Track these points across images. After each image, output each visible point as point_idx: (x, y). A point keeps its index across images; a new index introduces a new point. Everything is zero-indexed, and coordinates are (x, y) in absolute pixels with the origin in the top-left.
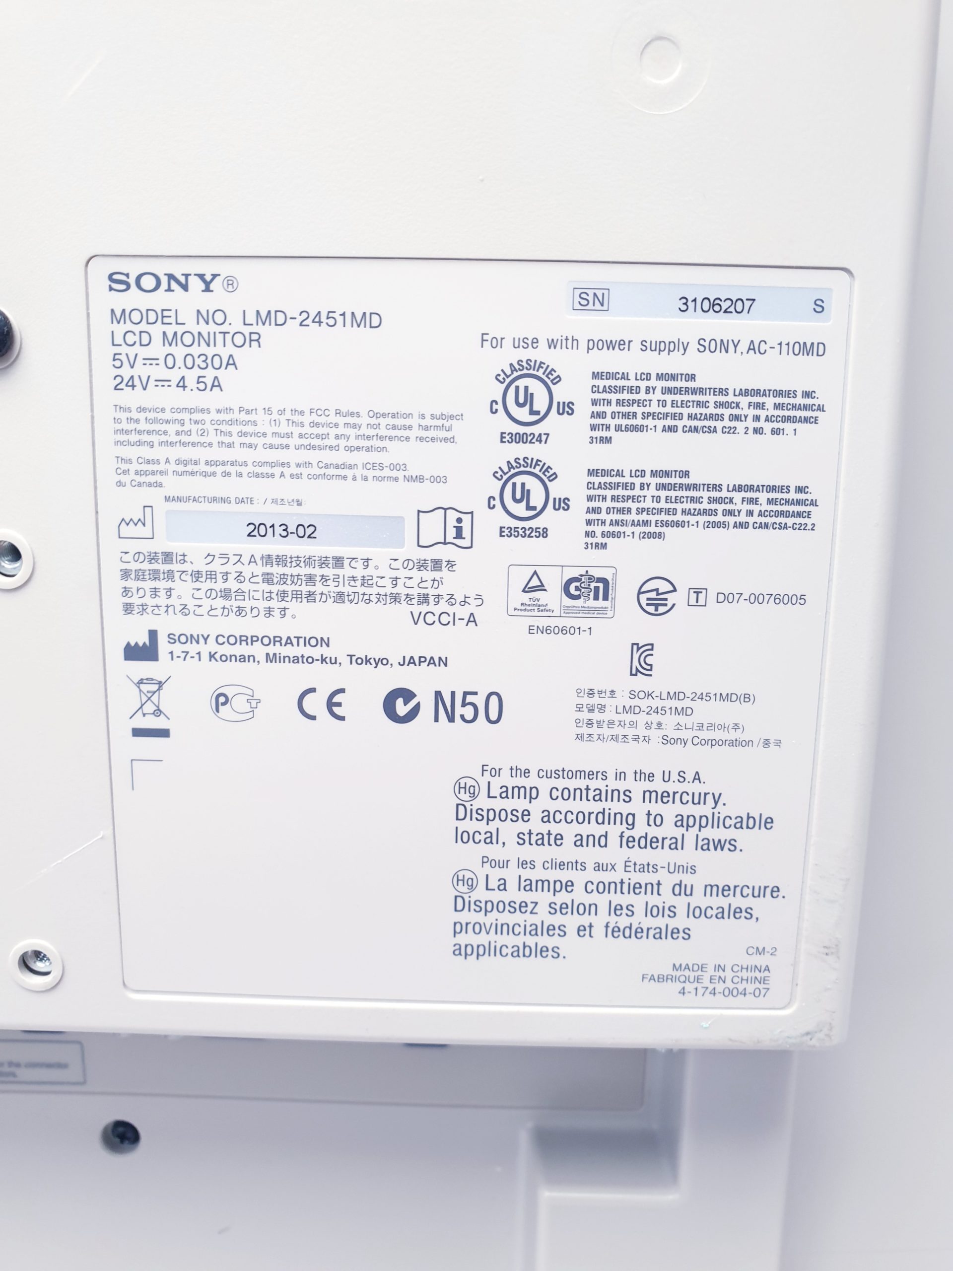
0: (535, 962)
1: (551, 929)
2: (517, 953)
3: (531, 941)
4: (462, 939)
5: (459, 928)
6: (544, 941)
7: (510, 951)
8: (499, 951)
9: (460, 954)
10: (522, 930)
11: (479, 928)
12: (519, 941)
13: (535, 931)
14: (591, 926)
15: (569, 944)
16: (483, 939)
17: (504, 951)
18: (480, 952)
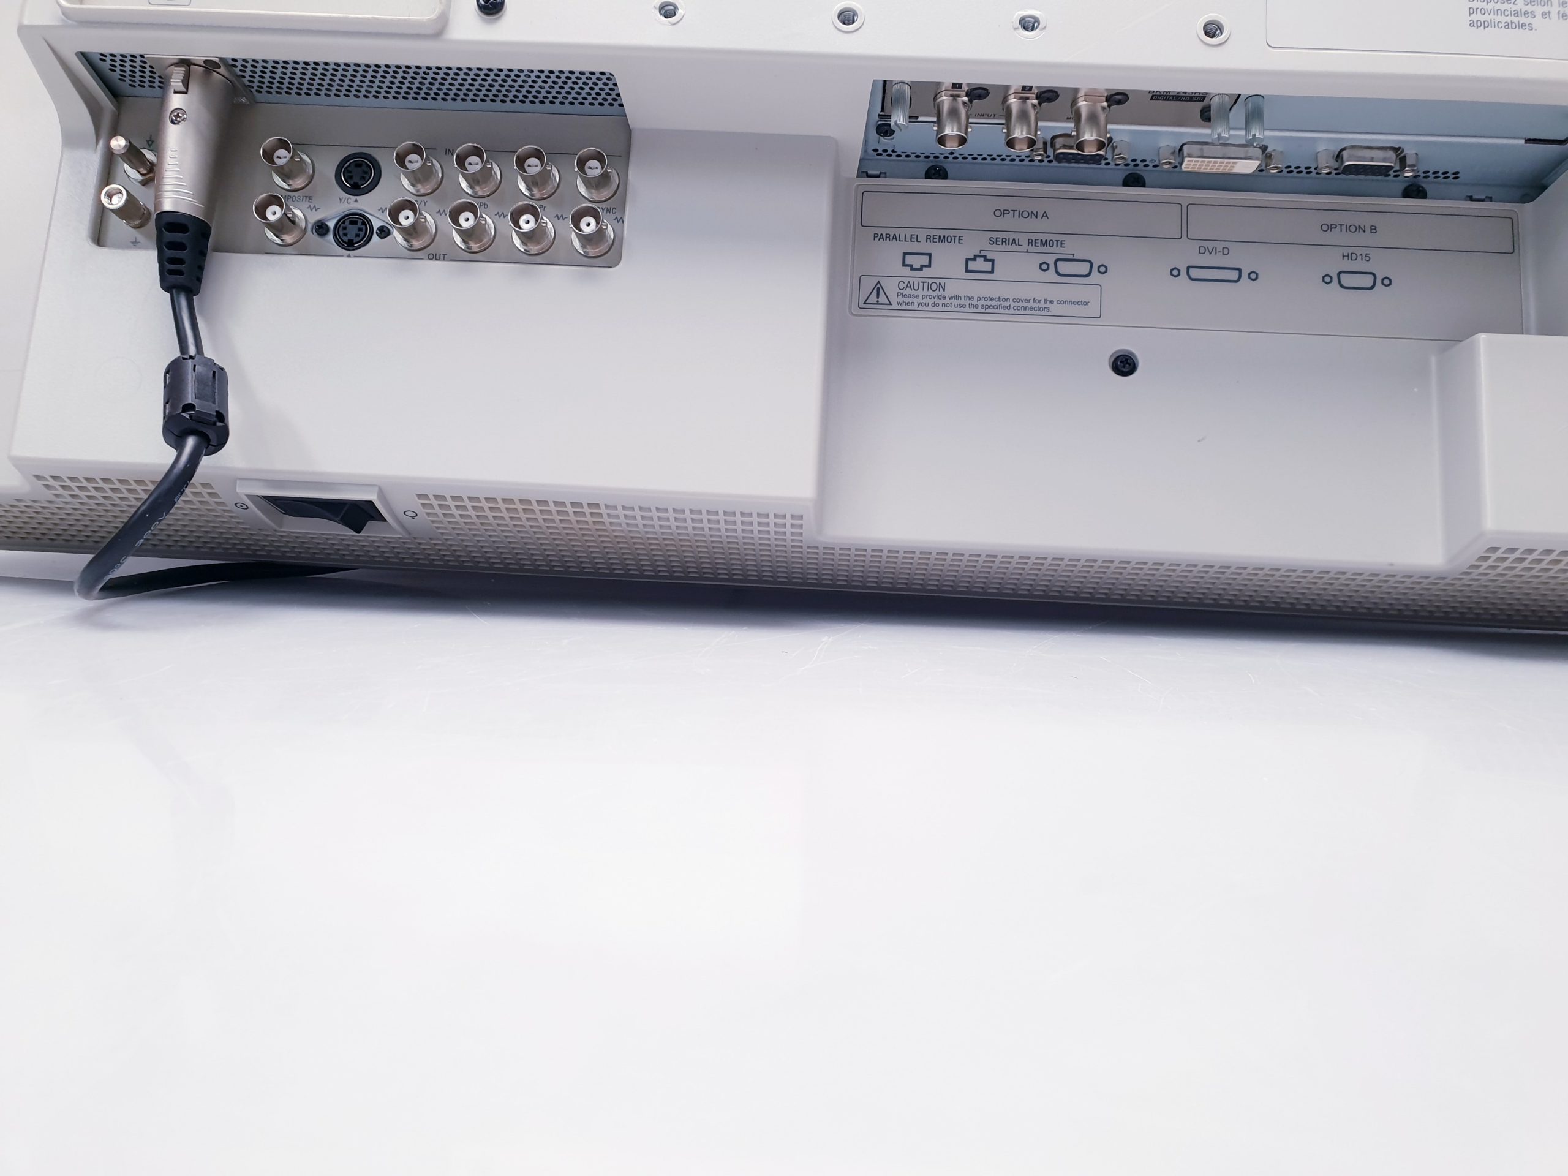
0: (1519, 32)
1: (1526, 13)
2: (1507, 26)
3: (1515, 20)
4: (1475, 17)
5: (1472, 11)
6: (1523, 20)
7: (1503, 25)
8: (1497, 25)
9: (1474, 26)
10: (1509, 13)
11: (1484, 12)
12: (1508, 19)
13: (1517, 14)
14: (1549, 12)
15: (1537, 22)
16: (1487, 17)
17: (1500, 25)
18: (1486, 25)
